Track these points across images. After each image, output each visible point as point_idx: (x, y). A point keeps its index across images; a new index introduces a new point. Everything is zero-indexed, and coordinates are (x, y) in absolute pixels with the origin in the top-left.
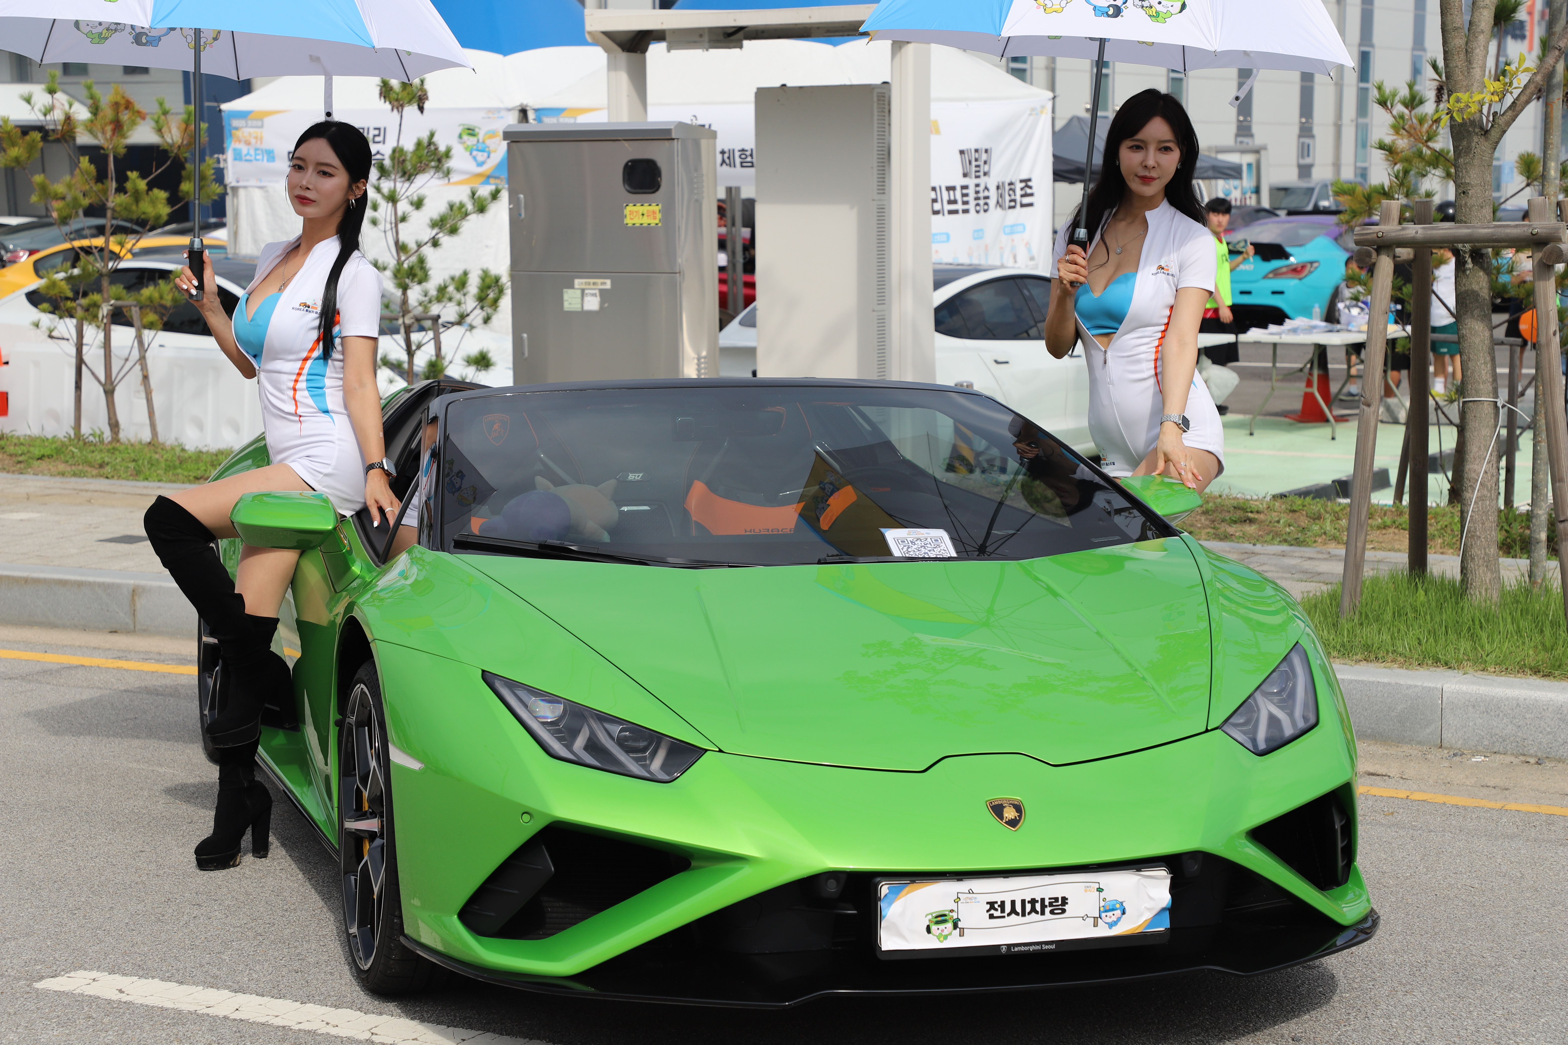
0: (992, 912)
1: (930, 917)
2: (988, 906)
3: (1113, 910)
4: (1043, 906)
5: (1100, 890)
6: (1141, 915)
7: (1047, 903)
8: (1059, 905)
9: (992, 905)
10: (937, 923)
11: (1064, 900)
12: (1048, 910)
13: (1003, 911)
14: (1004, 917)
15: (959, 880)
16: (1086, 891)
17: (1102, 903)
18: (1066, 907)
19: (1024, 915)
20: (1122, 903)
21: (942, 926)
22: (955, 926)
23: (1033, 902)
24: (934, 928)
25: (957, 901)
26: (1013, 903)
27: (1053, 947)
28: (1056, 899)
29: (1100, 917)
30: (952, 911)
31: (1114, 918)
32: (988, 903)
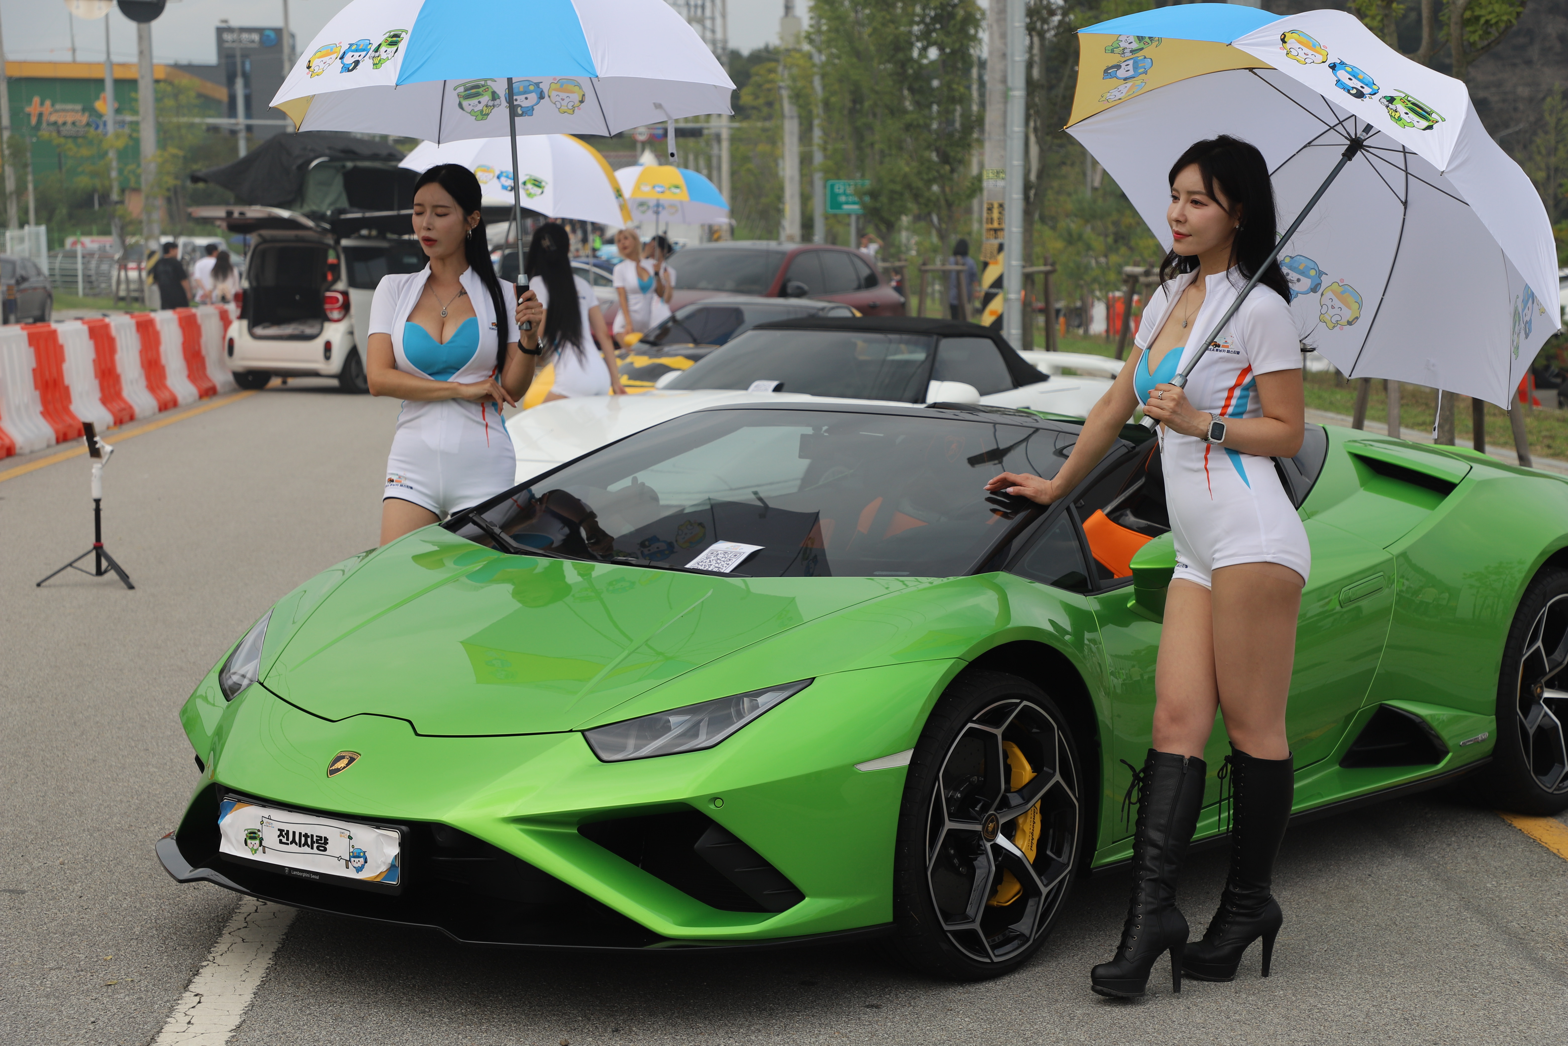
0: (281, 838)
1: (246, 832)
2: (279, 833)
3: (359, 857)
4: (313, 842)
5: (350, 838)
6: (379, 867)
7: (315, 840)
8: (322, 843)
9: (281, 831)
10: (251, 838)
11: (326, 839)
12: (315, 845)
13: (288, 839)
14: (288, 844)
15: (264, 806)
16: (341, 836)
17: (352, 850)
18: (327, 846)
19: (300, 846)
20: (364, 852)
21: (253, 842)
22: (261, 845)
23: (306, 836)
24: (249, 841)
25: (262, 823)
26: (294, 833)
27: (318, 878)
28: (321, 837)
29: (350, 861)
30: (259, 831)
31: (359, 865)
32: (279, 830)
